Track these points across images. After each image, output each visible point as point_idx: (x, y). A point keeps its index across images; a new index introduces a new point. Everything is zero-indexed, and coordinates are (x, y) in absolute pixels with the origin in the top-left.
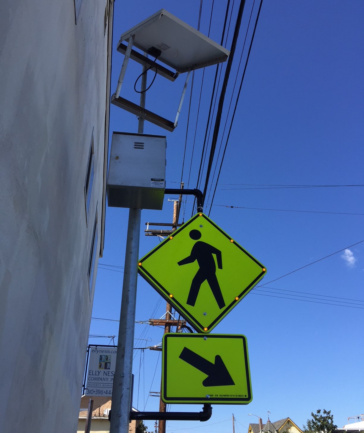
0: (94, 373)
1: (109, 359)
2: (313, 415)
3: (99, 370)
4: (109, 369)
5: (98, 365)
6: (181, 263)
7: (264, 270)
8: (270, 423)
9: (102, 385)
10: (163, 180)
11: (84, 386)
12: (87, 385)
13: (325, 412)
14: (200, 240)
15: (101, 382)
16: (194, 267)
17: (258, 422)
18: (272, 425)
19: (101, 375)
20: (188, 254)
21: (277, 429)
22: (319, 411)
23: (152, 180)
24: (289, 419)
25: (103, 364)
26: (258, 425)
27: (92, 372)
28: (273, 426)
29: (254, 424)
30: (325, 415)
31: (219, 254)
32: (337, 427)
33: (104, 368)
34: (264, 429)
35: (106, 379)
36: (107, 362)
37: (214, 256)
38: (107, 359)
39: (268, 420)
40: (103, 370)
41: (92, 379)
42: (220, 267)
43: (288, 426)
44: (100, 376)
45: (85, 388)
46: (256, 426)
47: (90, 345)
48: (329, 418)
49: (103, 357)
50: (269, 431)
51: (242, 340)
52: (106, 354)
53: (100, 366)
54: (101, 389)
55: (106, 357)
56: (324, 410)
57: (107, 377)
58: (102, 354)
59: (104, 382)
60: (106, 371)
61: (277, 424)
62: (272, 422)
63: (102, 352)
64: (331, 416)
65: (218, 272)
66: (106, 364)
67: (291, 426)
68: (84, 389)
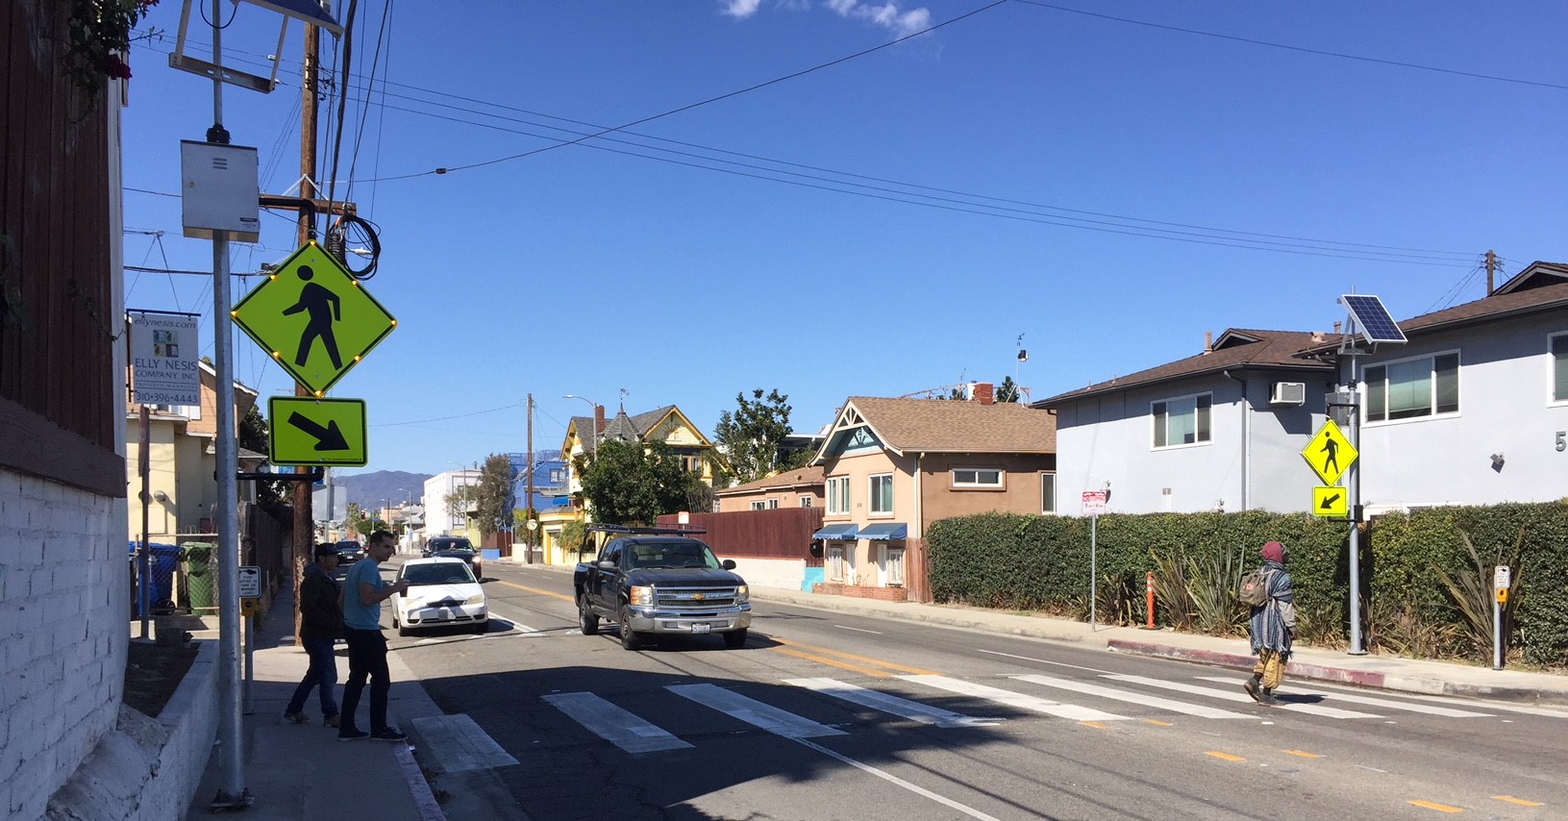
0: (146, 364)
1: (173, 337)
2: (741, 399)
3: (156, 358)
4: (177, 356)
5: (153, 349)
6: (287, 312)
7: (393, 322)
8: (623, 418)
9: (165, 385)
10: (256, 220)
11: (129, 385)
12: (135, 384)
13: (774, 396)
14: (313, 280)
15: (162, 379)
16: (304, 318)
17: (592, 414)
18: (630, 421)
19: (162, 367)
20: (296, 300)
21: (641, 432)
22: (758, 394)
23: (242, 219)
24: (674, 409)
25: (163, 347)
26: (591, 420)
27: (140, 361)
28: (632, 424)
29: (583, 419)
30: (772, 404)
31: (336, 300)
32: (792, 431)
33: (165, 353)
34: (606, 432)
35: (173, 376)
36: (170, 343)
37: (330, 303)
38: (169, 338)
39: (619, 410)
40: (163, 359)
41: (144, 373)
42: (338, 318)
43: (670, 426)
44: (158, 369)
45: (132, 389)
46: (586, 422)
47: (128, 310)
48: (781, 412)
49: (161, 334)
50: (620, 435)
51: (360, 404)
52: (167, 328)
53: (157, 351)
54: (165, 393)
55: (167, 335)
56: (775, 391)
57: (175, 371)
58: (157, 328)
59: (168, 379)
60: (170, 359)
61: (644, 420)
62: (629, 415)
63: (156, 323)
64: (785, 408)
65: (335, 325)
66: (169, 347)
67: (678, 425)
68: (130, 391)
